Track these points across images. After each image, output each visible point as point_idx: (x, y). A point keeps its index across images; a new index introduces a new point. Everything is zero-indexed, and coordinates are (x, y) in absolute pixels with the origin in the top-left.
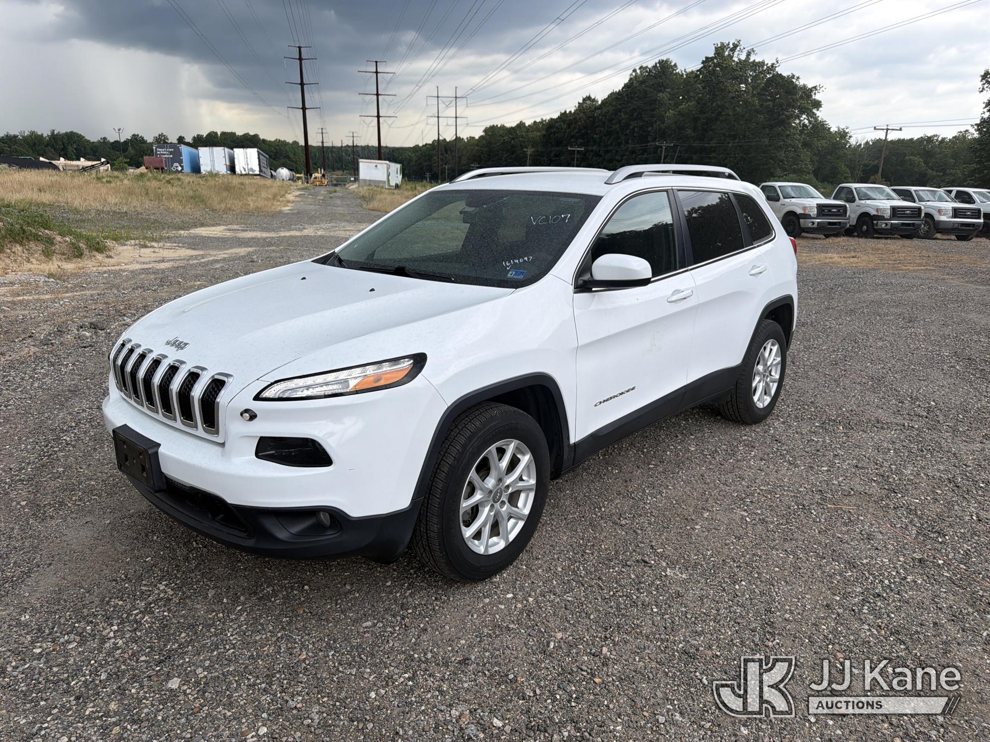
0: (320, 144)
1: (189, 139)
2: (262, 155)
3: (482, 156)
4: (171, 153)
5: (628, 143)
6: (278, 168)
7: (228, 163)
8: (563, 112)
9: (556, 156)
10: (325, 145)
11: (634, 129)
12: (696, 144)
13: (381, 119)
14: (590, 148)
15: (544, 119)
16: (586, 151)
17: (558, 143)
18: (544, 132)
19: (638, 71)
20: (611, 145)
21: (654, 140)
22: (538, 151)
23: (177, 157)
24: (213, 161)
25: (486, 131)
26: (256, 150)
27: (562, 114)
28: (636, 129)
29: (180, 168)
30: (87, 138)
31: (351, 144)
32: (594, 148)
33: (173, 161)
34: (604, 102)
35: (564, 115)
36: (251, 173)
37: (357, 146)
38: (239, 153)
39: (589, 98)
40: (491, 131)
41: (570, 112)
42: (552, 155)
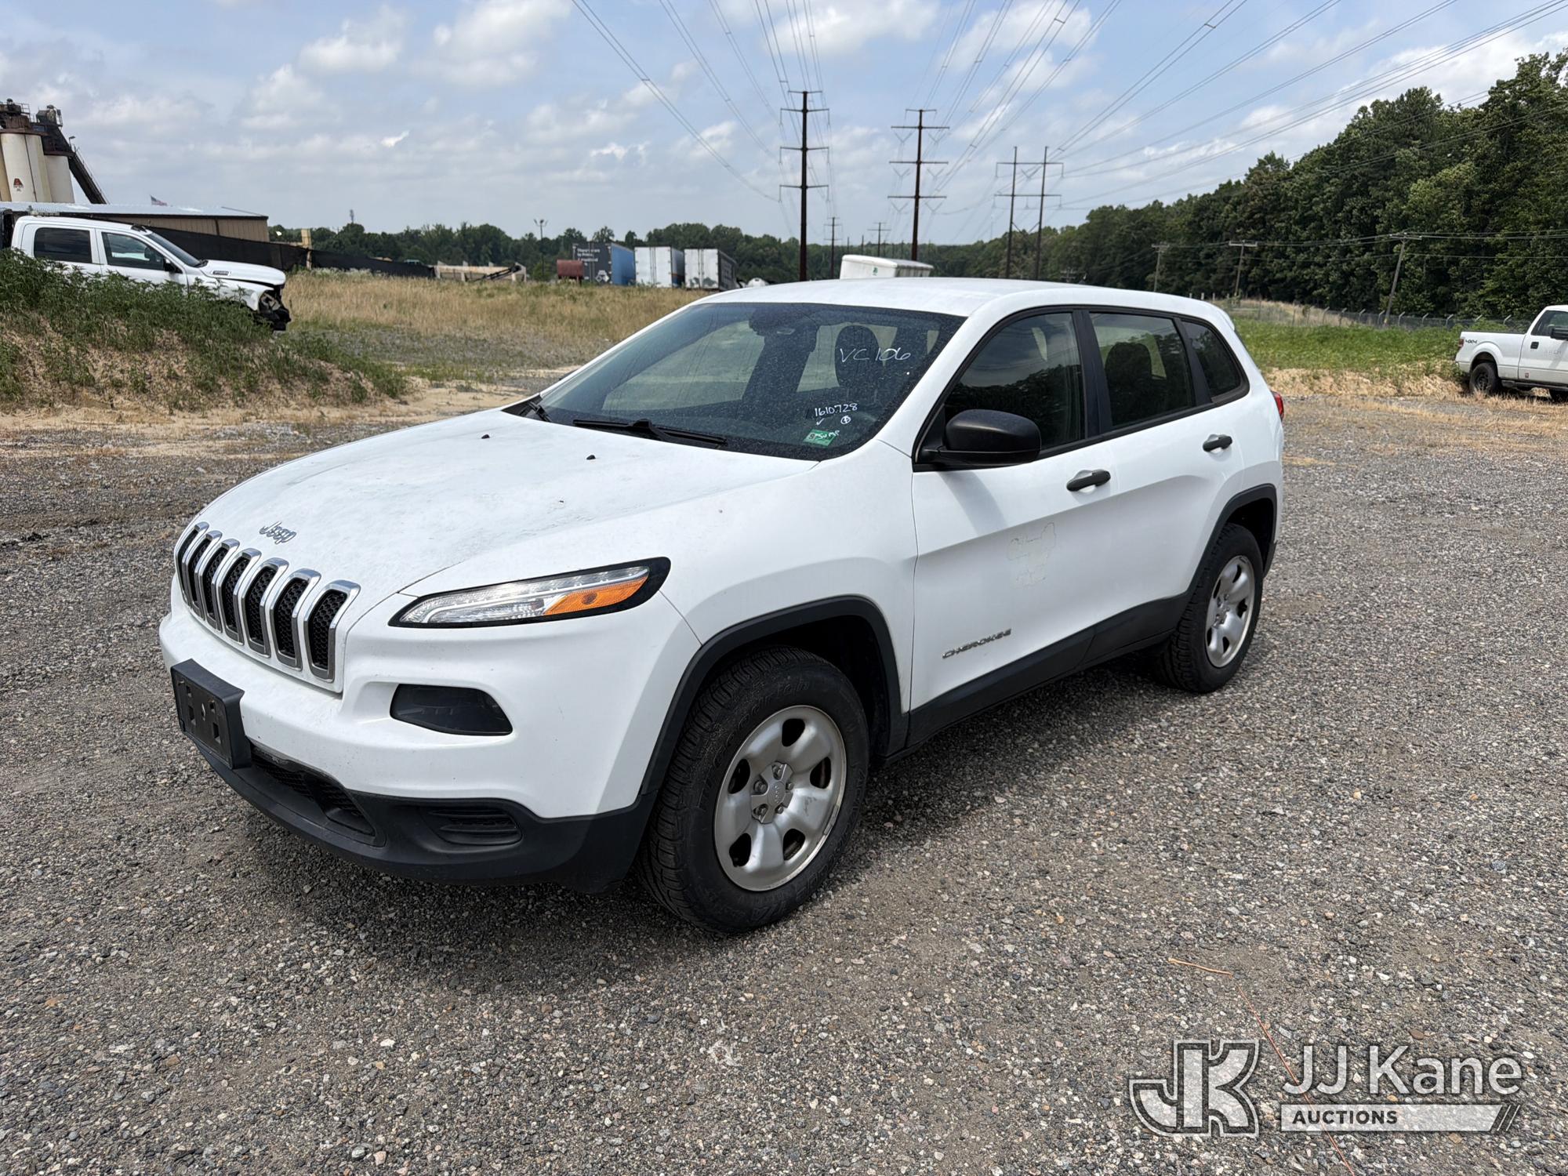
0: (829, 243)
1: (642, 236)
2: (725, 259)
3: (1082, 258)
4: (596, 255)
5: (1338, 236)
6: (750, 279)
7: (675, 272)
8: (1224, 182)
9: (1208, 256)
10: (836, 243)
11: (1350, 212)
12: (1470, 237)
13: (921, 200)
14: (1269, 244)
15: (1193, 195)
16: (1262, 249)
17: (1214, 236)
18: (1190, 217)
19: (1370, 110)
20: (1308, 239)
21: (1386, 231)
22: (1177, 249)
23: (604, 261)
24: (653, 268)
25: (1092, 215)
26: (715, 251)
27: (1222, 187)
28: (1355, 212)
29: (607, 278)
30: (508, 234)
31: (875, 241)
32: (1276, 244)
33: (598, 266)
34: (1299, 168)
35: (1227, 187)
36: (707, 286)
37: (884, 244)
38: (691, 256)
39: (1270, 159)
40: (1103, 218)
41: (1238, 183)
42: (1202, 254)
